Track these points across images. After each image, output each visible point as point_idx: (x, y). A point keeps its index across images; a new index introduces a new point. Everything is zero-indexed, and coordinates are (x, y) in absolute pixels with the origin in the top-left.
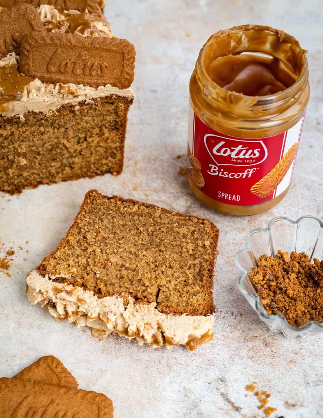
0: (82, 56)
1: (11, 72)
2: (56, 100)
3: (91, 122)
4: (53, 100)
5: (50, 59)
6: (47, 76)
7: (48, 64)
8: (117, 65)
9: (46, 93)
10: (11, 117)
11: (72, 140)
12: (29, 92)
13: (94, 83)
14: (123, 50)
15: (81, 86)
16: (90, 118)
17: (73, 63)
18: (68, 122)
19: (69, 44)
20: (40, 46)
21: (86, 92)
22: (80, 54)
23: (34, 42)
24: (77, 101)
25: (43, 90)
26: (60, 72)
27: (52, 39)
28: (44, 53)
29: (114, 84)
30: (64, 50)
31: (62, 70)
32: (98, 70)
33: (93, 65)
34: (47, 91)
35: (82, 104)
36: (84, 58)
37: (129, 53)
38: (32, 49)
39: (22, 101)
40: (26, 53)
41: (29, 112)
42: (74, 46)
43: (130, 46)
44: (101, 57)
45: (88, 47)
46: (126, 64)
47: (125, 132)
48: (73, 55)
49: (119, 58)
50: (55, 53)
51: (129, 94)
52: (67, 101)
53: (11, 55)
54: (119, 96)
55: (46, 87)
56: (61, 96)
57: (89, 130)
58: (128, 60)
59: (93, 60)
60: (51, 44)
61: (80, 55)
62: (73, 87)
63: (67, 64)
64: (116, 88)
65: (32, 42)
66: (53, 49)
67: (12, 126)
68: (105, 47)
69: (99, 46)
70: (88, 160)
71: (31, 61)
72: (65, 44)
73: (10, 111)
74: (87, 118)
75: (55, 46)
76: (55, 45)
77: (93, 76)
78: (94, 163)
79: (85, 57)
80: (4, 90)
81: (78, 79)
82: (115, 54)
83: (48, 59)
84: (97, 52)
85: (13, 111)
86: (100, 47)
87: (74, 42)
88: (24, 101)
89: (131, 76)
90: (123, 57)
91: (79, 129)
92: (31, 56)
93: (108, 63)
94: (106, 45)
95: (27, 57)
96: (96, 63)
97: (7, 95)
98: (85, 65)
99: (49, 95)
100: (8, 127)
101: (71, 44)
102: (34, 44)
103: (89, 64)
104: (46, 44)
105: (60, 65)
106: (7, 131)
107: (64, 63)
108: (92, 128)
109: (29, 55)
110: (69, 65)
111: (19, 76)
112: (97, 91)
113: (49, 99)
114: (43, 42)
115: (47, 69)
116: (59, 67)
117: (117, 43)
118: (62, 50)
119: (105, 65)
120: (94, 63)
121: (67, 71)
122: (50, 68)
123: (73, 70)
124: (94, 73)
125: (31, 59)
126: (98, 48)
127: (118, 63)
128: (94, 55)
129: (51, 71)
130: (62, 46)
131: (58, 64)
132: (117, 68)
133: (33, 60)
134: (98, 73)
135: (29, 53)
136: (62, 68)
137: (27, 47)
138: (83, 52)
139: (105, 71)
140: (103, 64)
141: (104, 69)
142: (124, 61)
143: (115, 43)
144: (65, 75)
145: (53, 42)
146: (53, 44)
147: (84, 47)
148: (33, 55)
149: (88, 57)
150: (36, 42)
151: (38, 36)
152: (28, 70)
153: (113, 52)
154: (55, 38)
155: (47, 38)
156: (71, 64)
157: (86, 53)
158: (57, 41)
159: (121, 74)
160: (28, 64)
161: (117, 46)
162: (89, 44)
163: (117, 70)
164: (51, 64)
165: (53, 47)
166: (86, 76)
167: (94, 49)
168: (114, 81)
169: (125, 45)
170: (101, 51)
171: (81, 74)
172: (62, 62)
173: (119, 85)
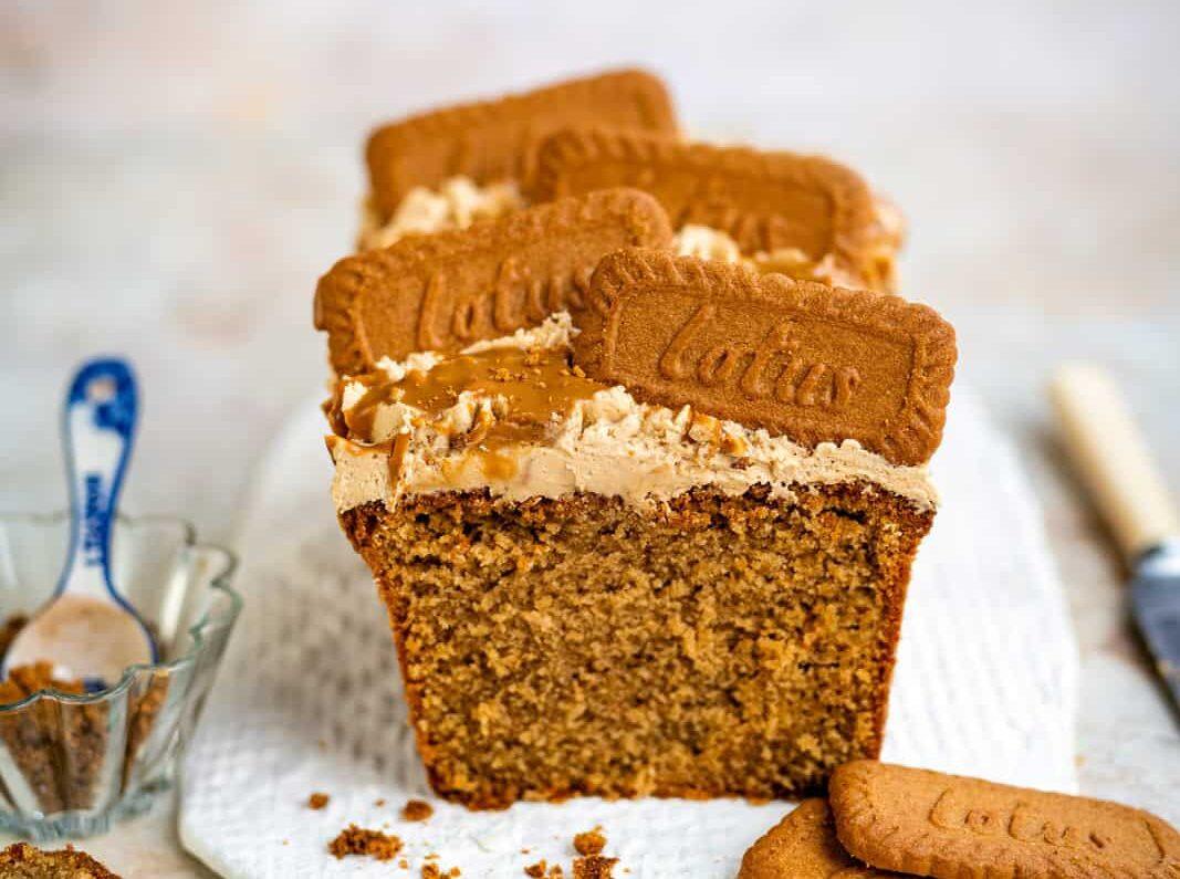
0: (777, 337)
1: (546, 362)
2: (670, 460)
3: (782, 576)
4: (663, 459)
5: (675, 336)
6: (657, 387)
7: (665, 351)
8: (890, 380)
9: (642, 435)
10: (518, 504)
11: (710, 635)
12: (587, 423)
13: (805, 431)
14: (916, 336)
15: (762, 434)
16: (780, 561)
17: (747, 355)
18: (702, 563)
19: (740, 291)
20: (653, 290)
21: (774, 455)
22: (772, 329)
23: (633, 274)
24: (740, 484)
25: (634, 421)
26: (700, 381)
27: (689, 271)
28: (658, 314)
29: (868, 440)
30: (724, 313)
31: (709, 374)
32: (824, 390)
33: (808, 370)
34: (649, 428)
35: (756, 496)
36: (784, 343)
37: (933, 346)
38: (623, 295)
39: (560, 449)
40: (602, 305)
41: (577, 494)
42: (757, 301)
43: (940, 325)
44: (839, 347)
45: (801, 311)
46: (920, 379)
47: (897, 639)
48: (750, 330)
49: (898, 357)
50: (692, 316)
51: (917, 490)
52: (709, 478)
53: (556, 321)
54: (884, 493)
55: (646, 416)
56: (690, 449)
57: (771, 613)
58: (929, 369)
59: (811, 354)
60: (684, 288)
61: (772, 334)
62: (734, 430)
63: (725, 356)
64: (878, 456)
65: (627, 274)
66: (688, 303)
67: (516, 541)
68: (855, 317)
69: (837, 311)
70: (757, 728)
71: (615, 333)
72: (729, 293)
73: (517, 478)
74: (766, 557)
75: (696, 296)
76: (699, 293)
77: (804, 407)
78: (774, 745)
79: (788, 340)
80: (509, 403)
81: (754, 413)
82: (888, 346)
83: (670, 335)
84: (829, 329)
85: (526, 478)
86: (840, 316)
87: (759, 291)
88: (564, 446)
89: (936, 424)
90: (912, 356)
91: (736, 600)
92: (616, 316)
93: (859, 373)
94: (861, 313)
95: (604, 319)
96: (822, 368)
97: (517, 421)
98: (785, 367)
99: (651, 442)
100: (503, 540)
101: (748, 294)
102: (632, 281)
103: (798, 364)
104: (669, 287)
105: (703, 357)
106: (498, 551)
107: (718, 352)
108: (782, 603)
109: (612, 313)
110: (733, 360)
111: (566, 372)
112: (812, 460)
113: (646, 454)
114: (661, 279)
115: (659, 367)
116: (699, 363)
117: (898, 309)
118: (718, 309)
119: (848, 377)
120: (812, 367)
121: (723, 381)
122: (670, 364)
123: (741, 378)
124: (810, 398)
125: (615, 327)
126: (833, 320)
127: (895, 376)
128: (818, 340)
129: (673, 371)
130: (719, 298)
131: (697, 355)
132: (888, 392)
133: (619, 331)
134: (823, 399)
135: (612, 307)
136: (709, 368)
137: (610, 289)
138: (784, 325)
139: (847, 394)
140: (845, 371)
141: (845, 391)
142: (914, 371)
143: (892, 308)
144: (713, 392)
145: (692, 283)
146: (691, 288)
147: (792, 309)
148: (622, 315)
149: (796, 343)
150: (641, 277)
151: (649, 259)
152: (598, 362)
153: (882, 337)
154: (702, 271)
155: (674, 268)
156: (740, 358)
157: (794, 331)
158: (705, 281)
159: (899, 411)
160: (602, 341)
161: (897, 321)
162: (805, 302)
163: (888, 396)
164: (676, 351)
165: (691, 299)
166: (783, 402)
167: (819, 319)
168: (873, 432)
169: (924, 321)
170: (844, 328)
171: (767, 394)
172: (711, 349)
173: (887, 447)
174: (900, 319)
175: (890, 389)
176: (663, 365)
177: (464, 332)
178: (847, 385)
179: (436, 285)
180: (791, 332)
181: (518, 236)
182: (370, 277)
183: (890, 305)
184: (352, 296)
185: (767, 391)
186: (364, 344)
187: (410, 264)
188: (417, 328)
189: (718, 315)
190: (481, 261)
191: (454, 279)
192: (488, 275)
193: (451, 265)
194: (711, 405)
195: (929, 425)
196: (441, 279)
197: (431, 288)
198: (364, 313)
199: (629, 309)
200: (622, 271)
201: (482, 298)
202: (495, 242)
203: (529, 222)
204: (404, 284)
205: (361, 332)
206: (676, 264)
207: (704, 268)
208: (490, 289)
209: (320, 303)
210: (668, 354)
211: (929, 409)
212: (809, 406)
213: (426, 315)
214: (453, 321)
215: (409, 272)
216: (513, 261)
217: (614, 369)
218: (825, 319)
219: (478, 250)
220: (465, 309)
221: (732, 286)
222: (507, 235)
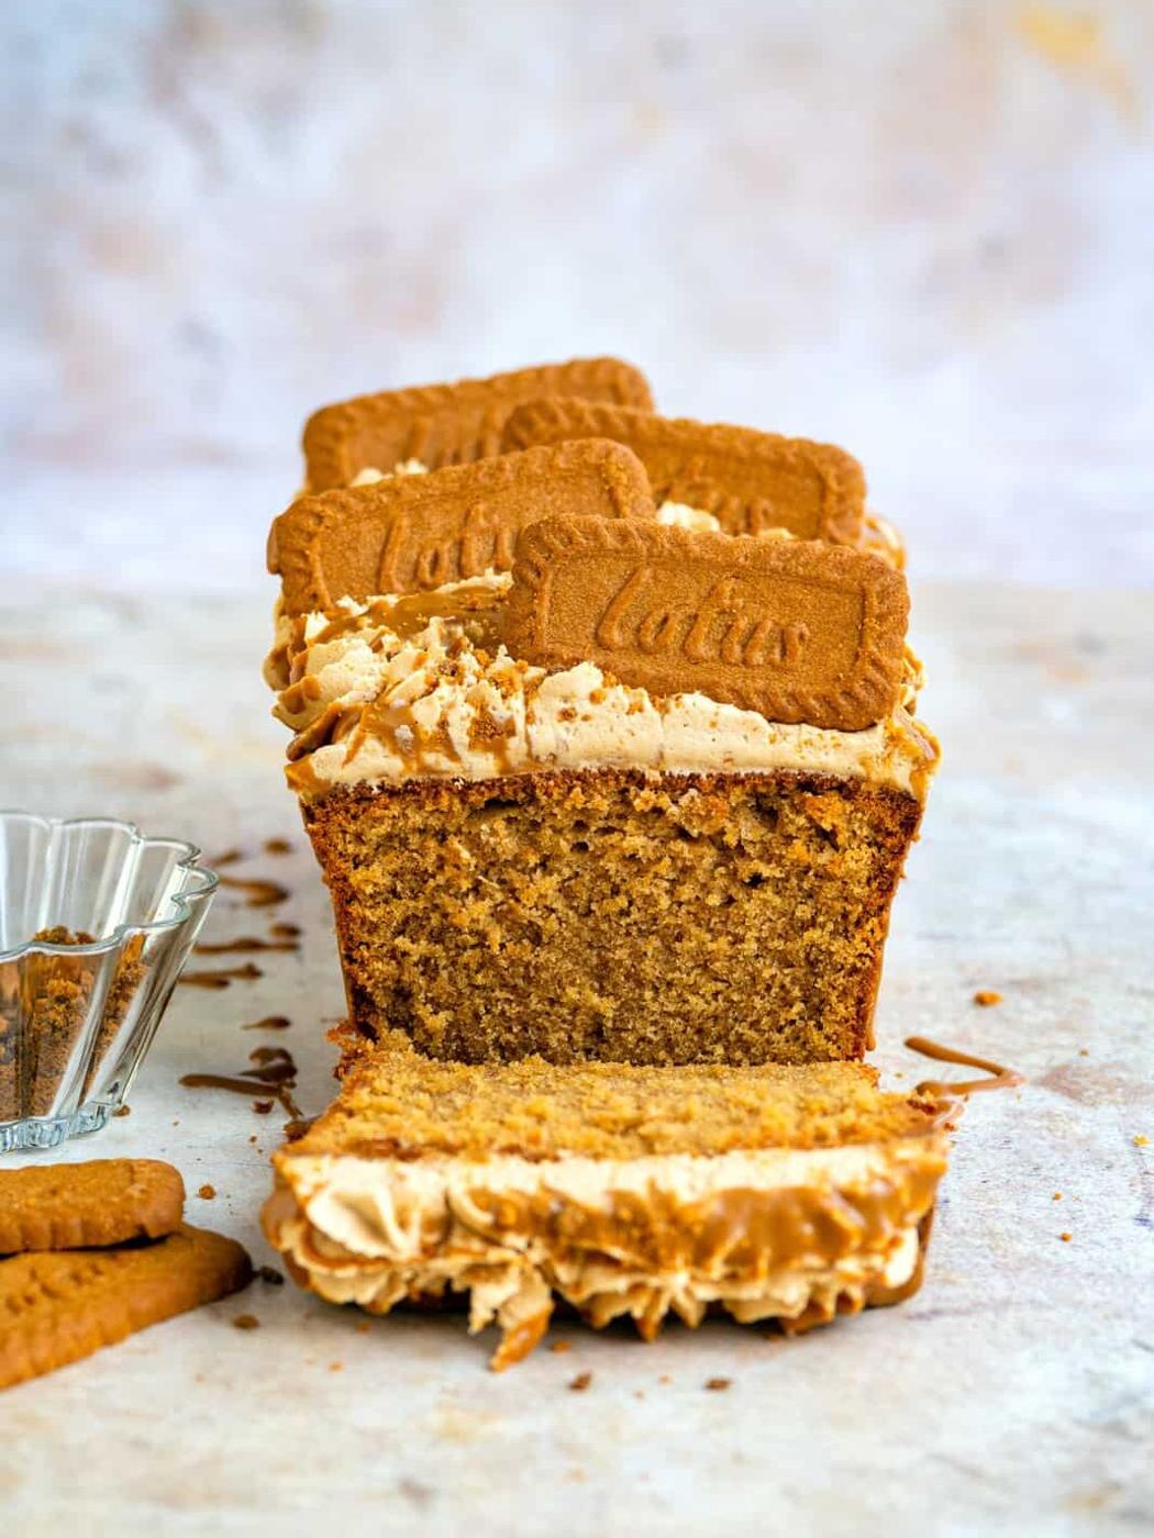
0: (719, 595)
5: (611, 603)
7: (601, 619)
8: (841, 632)
13: (757, 692)
14: (865, 583)
17: (689, 617)
19: (676, 551)
20: (583, 555)
22: (713, 588)
23: (562, 541)
26: (641, 647)
27: (624, 536)
28: (592, 581)
29: (824, 697)
30: (662, 574)
31: (649, 639)
32: (773, 647)
33: (755, 628)
36: (727, 602)
37: (884, 595)
38: (553, 562)
40: (531, 576)
42: (696, 560)
43: (888, 571)
44: (786, 602)
45: (743, 567)
46: (873, 629)
48: (691, 591)
49: (848, 608)
50: (627, 581)
58: (881, 618)
59: (756, 611)
60: (617, 551)
61: (713, 592)
63: (665, 620)
65: (555, 541)
66: (623, 567)
68: (800, 568)
69: (781, 564)
71: (547, 604)
72: (666, 554)
75: (631, 559)
76: (633, 556)
77: (753, 667)
79: (732, 598)
81: (700, 676)
82: (836, 596)
83: (605, 601)
84: (773, 583)
86: (784, 569)
87: (697, 549)
90: (863, 607)
92: (547, 586)
93: (808, 625)
94: (806, 565)
95: (536, 593)
96: (769, 625)
98: (729, 627)
101: (686, 553)
102: (561, 548)
103: (743, 623)
104: (601, 551)
105: (643, 622)
107: (658, 617)
109: (542, 584)
110: (674, 624)
114: (592, 544)
115: (596, 636)
116: (638, 630)
117: (845, 557)
118: (655, 572)
119: (798, 632)
120: (760, 623)
121: (666, 646)
122: (609, 632)
123: (684, 642)
124: (758, 657)
125: (547, 598)
126: (778, 573)
127: (846, 627)
128: (763, 596)
129: (612, 640)
130: (655, 560)
131: (635, 621)
132: (841, 645)
133: (551, 601)
134: (772, 656)
135: (542, 578)
136: (649, 633)
137: (539, 558)
138: (726, 582)
139: (797, 649)
140: (794, 626)
141: (794, 646)
142: (867, 620)
143: (838, 557)
144: (656, 658)
145: (626, 546)
146: (626, 552)
147: (731, 566)
148: (553, 585)
149: (740, 602)
150: (571, 542)
151: (577, 524)
152: (531, 636)
153: (829, 588)
154: (635, 533)
155: (605, 532)
156: (681, 621)
157: (736, 587)
158: (640, 542)
159: (853, 665)
160: (534, 614)
161: (844, 570)
162: (746, 557)
163: (841, 650)
164: (613, 619)
165: (625, 563)
166: (729, 664)
167: (763, 574)
168: (827, 687)
169: (873, 568)
170: (789, 582)
171: (712, 657)
172: (650, 614)
173: (843, 702)
174: (847, 568)
175: (842, 642)
176: (600, 633)
177: (427, 577)
178: (797, 640)
179: (400, 528)
180: (733, 590)
181: (486, 481)
182: (330, 517)
183: (835, 554)
184: (311, 536)
185: (713, 653)
186: (322, 587)
187: (373, 506)
188: (379, 573)
189: (655, 578)
190: (448, 506)
191: (419, 525)
192: (454, 521)
193: (416, 509)
194: (653, 672)
195: (886, 676)
196: (405, 522)
197: (394, 533)
198: (322, 556)
199: (561, 578)
200: (549, 538)
201: (448, 545)
202: (462, 487)
203: (500, 468)
204: (365, 527)
205: (319, 574)
206: (607, 528)
207: (637, 529)
208: (457, 535)
209: (275, 543)
210: (605, 622)
211: (885, 660)
212: (759, 665)
213: (388, 559)
214: (417, 565)
215: (370, 515)
216: (482, 507)
217: (549, 643)
218: (768, 573)
219: (445, 495)
220: (430, 554)
221: (667, 546)
222: (476, 479)
